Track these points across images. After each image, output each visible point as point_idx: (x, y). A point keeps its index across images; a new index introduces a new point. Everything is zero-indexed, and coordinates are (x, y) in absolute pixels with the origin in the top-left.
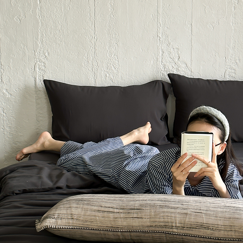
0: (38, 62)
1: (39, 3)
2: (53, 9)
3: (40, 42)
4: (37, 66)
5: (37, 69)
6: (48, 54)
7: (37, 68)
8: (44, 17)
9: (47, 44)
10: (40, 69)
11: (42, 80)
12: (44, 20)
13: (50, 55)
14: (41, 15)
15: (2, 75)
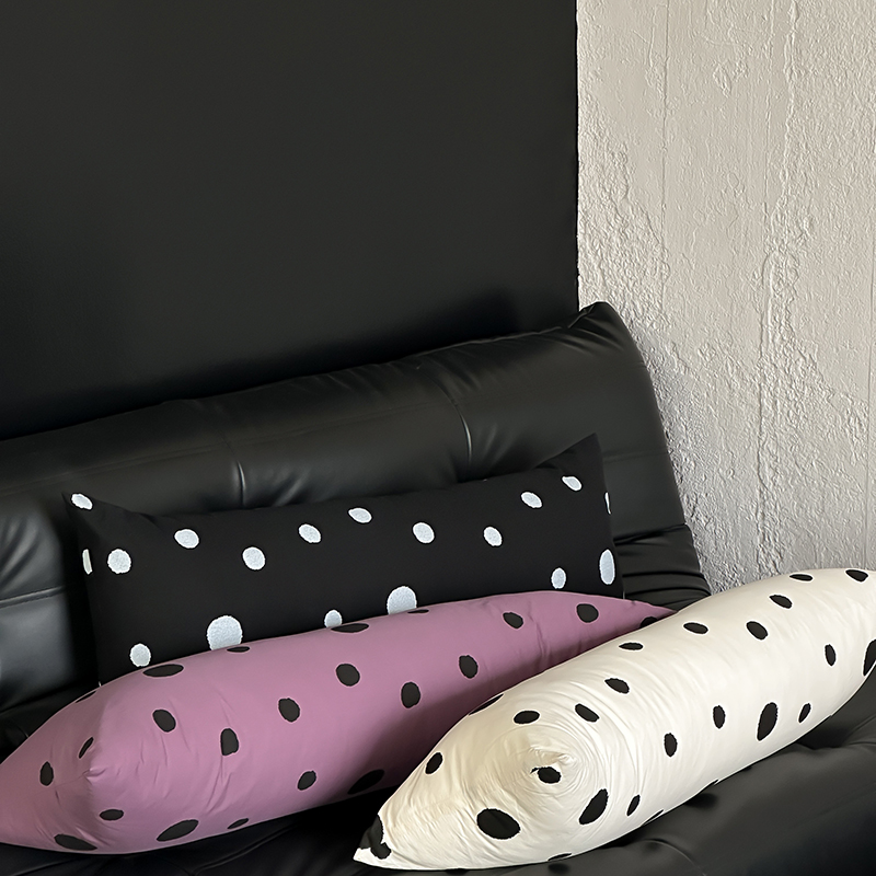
0: (777, 254)
1: (793, 17)
2: (839, 41)
3: (787, 175)
4: (770, 267)
5: (771, 281)
6: (811, 224)
7: (771, 275)
8: (807, 72)
9: (809, 183)
10: (779, 280)
11: (783, 323)
12: (804, 86)
13: (817, 230)
14: (797, 66)
15: (663, 284)
